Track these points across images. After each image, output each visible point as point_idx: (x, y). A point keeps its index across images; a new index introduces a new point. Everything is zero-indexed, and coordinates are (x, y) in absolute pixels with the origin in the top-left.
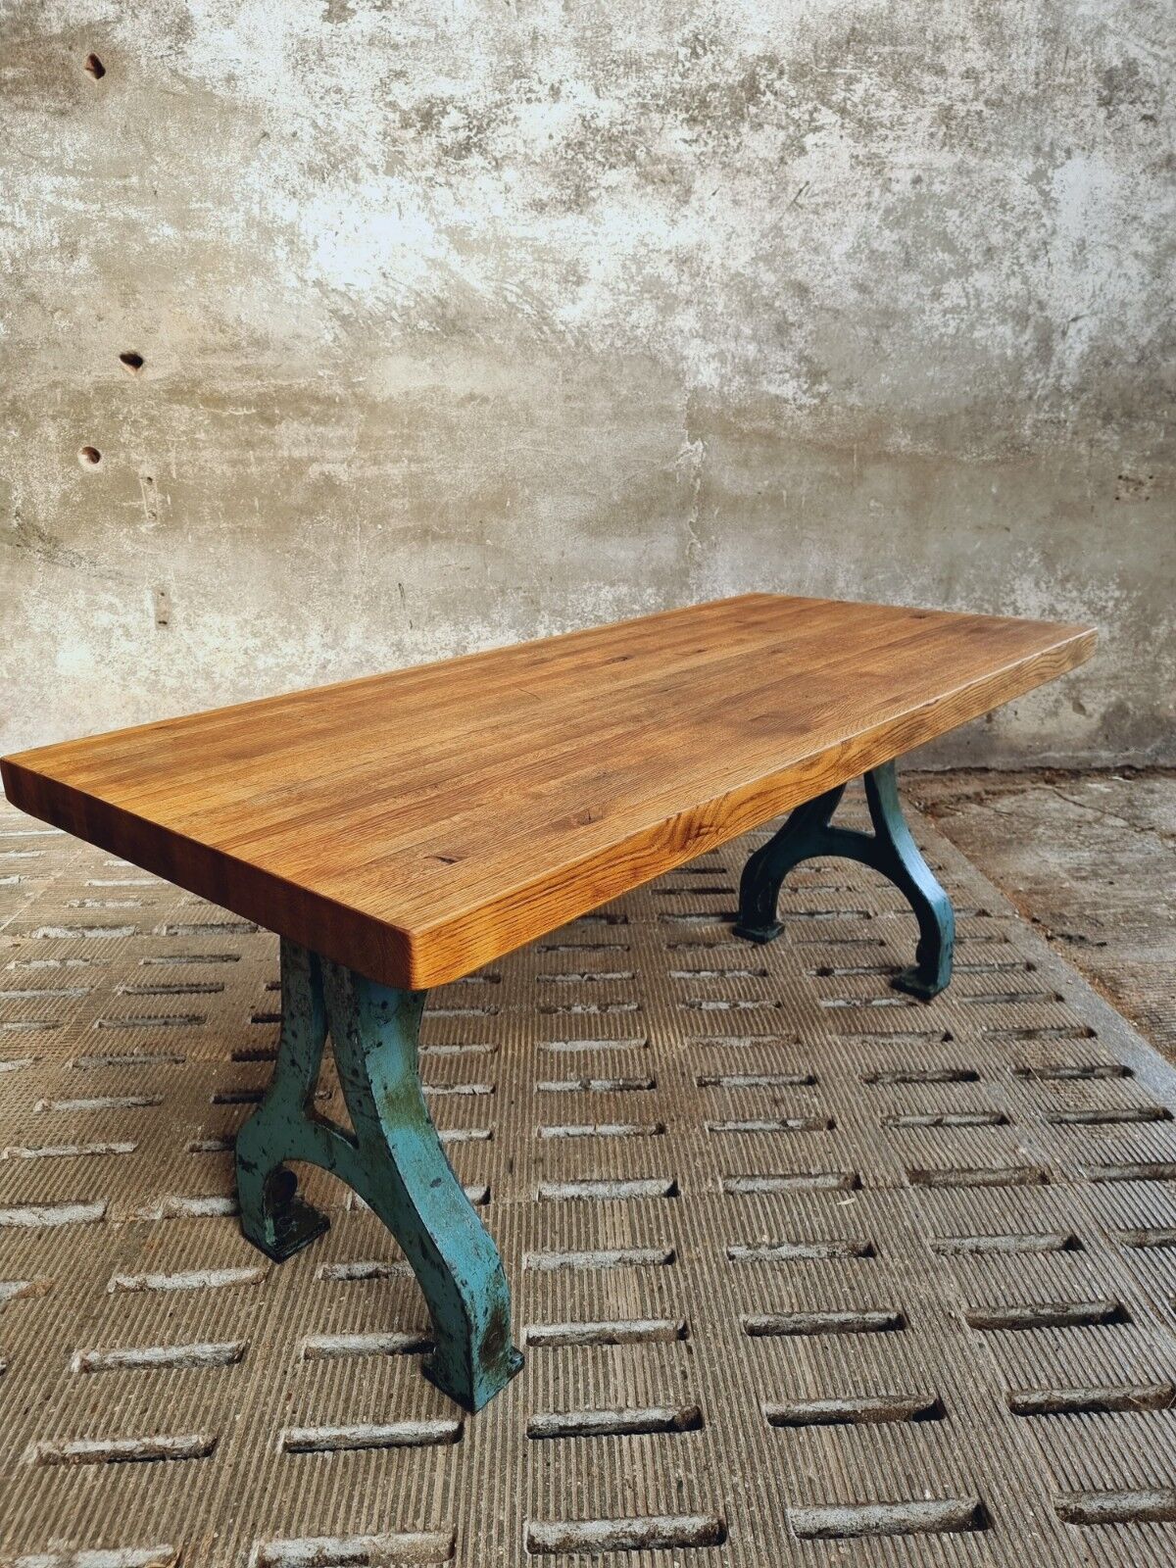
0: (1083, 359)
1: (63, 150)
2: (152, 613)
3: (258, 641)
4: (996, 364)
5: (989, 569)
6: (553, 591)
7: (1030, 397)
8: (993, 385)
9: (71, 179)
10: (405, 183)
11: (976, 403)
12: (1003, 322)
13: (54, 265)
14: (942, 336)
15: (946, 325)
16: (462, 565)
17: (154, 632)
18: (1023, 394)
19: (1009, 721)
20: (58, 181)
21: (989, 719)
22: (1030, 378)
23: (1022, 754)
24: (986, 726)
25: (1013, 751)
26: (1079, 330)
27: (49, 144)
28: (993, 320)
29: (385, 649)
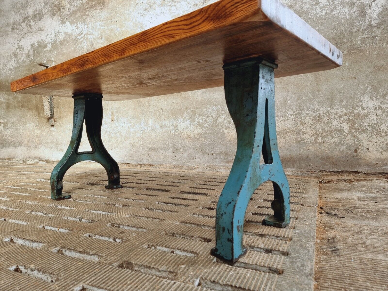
0: (380, 14)
1: (101, 16)
2: (110, 118)
3: (131, 125)
4: (343, 21)
5: (348, 93)
6: (199, 108)
7: (359, 30)
8: (343, 28)
9: (102, 22)
10: (165, 7)
11: (336, 35)
12: (344, 7)
13: (98, 41)
14: (320, 16)
15: (322, 12)
16: (176, 102)
17: (110, 122)
18: (355, 30)
19: (365, 153)
20: (100, 23)
21: (356, 151)
22: (357, 24)
23: (373, 166)
24: (355, 154)
25: (369, 165)
26: (377, 4)
27: (99, 16)
28: (340, 7)
29: (158, 126)
